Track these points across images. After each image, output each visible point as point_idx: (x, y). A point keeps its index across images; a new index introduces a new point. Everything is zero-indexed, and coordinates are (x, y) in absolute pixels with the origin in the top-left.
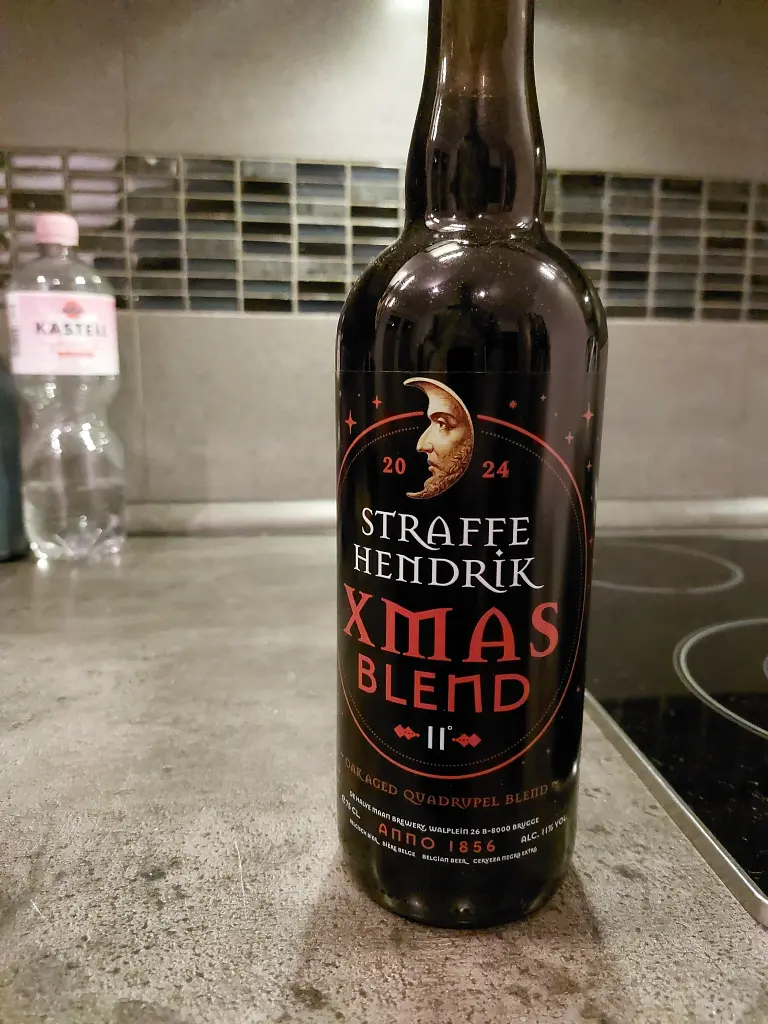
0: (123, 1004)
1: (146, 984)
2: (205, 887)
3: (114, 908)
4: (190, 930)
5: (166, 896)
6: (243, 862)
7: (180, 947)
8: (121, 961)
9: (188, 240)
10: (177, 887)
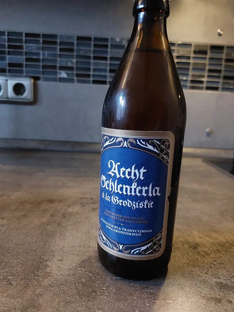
0: (217, 283)
1: (219, 278)
2: (213, 252)
3: (190, 256)
4: (219, 264)
5: (203, 253)
6: (218, 246)
7: (220, 268)
8: (206, 271)
10: (204, 252)
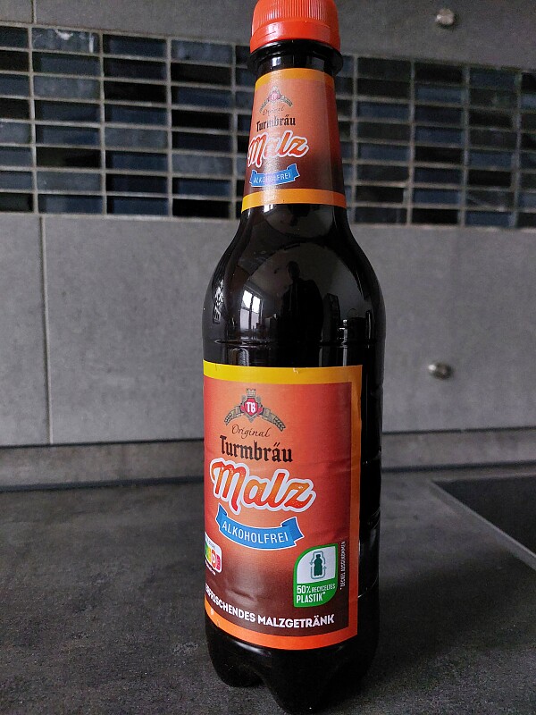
9: (107, 129)
